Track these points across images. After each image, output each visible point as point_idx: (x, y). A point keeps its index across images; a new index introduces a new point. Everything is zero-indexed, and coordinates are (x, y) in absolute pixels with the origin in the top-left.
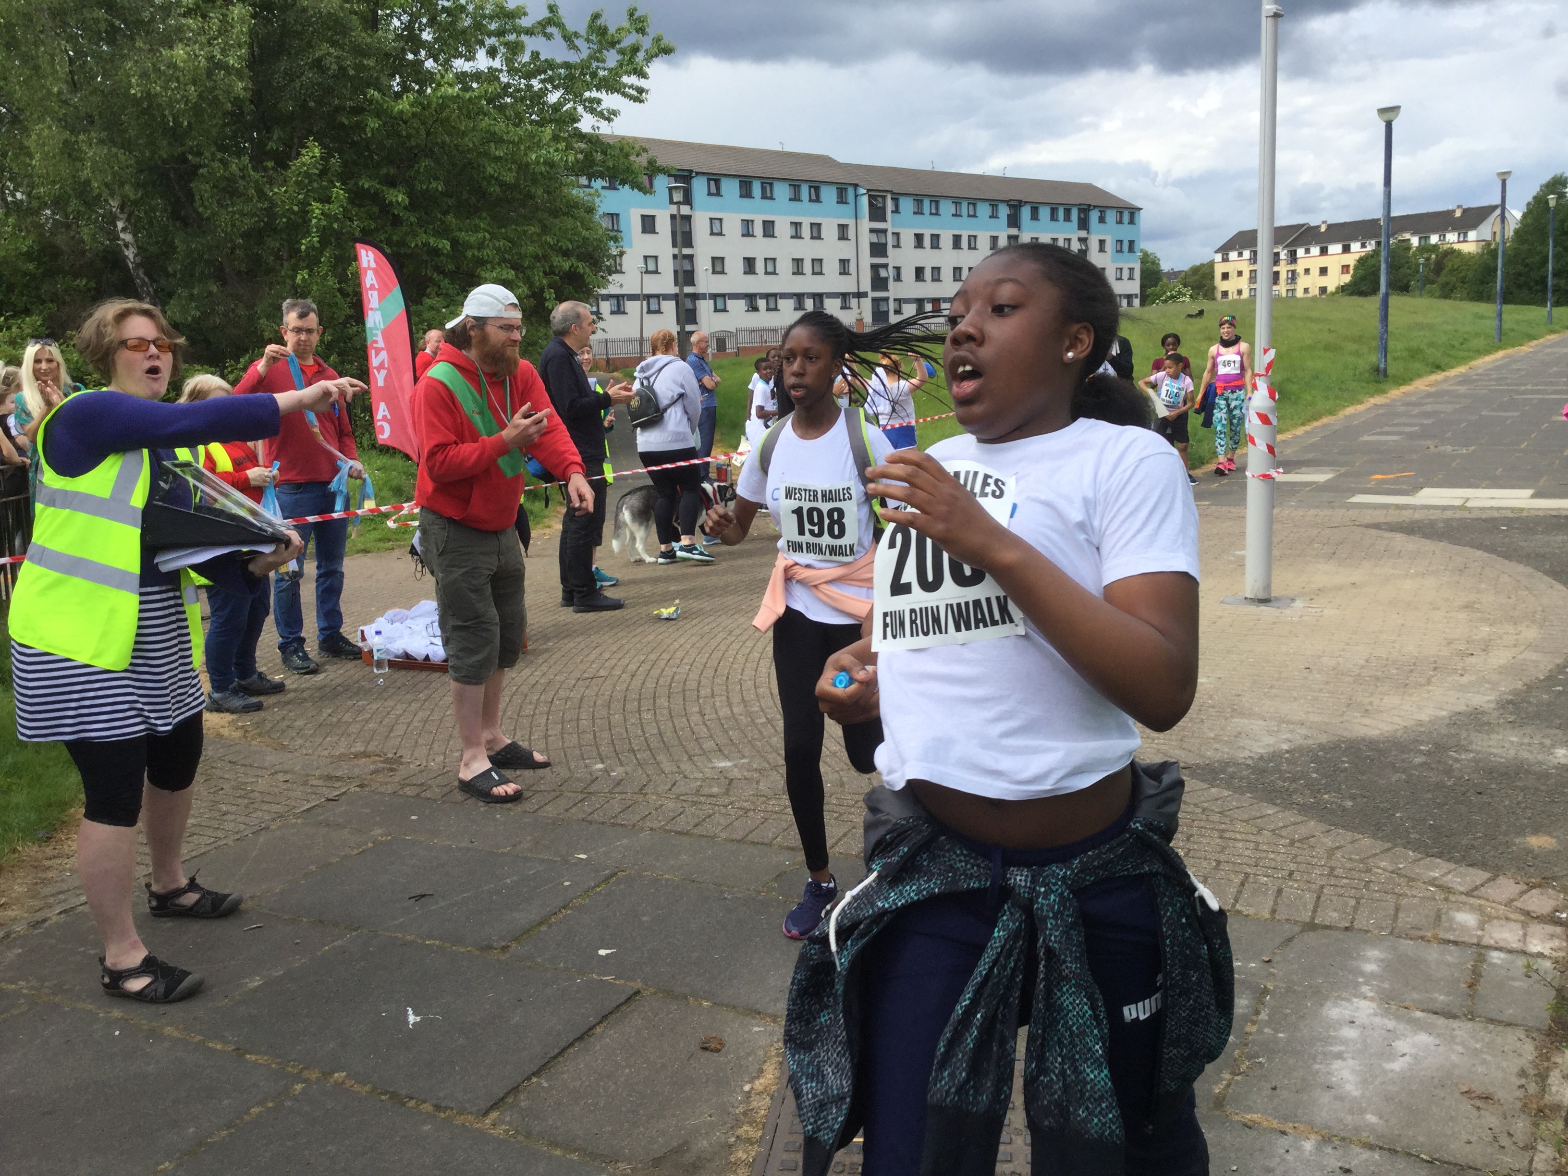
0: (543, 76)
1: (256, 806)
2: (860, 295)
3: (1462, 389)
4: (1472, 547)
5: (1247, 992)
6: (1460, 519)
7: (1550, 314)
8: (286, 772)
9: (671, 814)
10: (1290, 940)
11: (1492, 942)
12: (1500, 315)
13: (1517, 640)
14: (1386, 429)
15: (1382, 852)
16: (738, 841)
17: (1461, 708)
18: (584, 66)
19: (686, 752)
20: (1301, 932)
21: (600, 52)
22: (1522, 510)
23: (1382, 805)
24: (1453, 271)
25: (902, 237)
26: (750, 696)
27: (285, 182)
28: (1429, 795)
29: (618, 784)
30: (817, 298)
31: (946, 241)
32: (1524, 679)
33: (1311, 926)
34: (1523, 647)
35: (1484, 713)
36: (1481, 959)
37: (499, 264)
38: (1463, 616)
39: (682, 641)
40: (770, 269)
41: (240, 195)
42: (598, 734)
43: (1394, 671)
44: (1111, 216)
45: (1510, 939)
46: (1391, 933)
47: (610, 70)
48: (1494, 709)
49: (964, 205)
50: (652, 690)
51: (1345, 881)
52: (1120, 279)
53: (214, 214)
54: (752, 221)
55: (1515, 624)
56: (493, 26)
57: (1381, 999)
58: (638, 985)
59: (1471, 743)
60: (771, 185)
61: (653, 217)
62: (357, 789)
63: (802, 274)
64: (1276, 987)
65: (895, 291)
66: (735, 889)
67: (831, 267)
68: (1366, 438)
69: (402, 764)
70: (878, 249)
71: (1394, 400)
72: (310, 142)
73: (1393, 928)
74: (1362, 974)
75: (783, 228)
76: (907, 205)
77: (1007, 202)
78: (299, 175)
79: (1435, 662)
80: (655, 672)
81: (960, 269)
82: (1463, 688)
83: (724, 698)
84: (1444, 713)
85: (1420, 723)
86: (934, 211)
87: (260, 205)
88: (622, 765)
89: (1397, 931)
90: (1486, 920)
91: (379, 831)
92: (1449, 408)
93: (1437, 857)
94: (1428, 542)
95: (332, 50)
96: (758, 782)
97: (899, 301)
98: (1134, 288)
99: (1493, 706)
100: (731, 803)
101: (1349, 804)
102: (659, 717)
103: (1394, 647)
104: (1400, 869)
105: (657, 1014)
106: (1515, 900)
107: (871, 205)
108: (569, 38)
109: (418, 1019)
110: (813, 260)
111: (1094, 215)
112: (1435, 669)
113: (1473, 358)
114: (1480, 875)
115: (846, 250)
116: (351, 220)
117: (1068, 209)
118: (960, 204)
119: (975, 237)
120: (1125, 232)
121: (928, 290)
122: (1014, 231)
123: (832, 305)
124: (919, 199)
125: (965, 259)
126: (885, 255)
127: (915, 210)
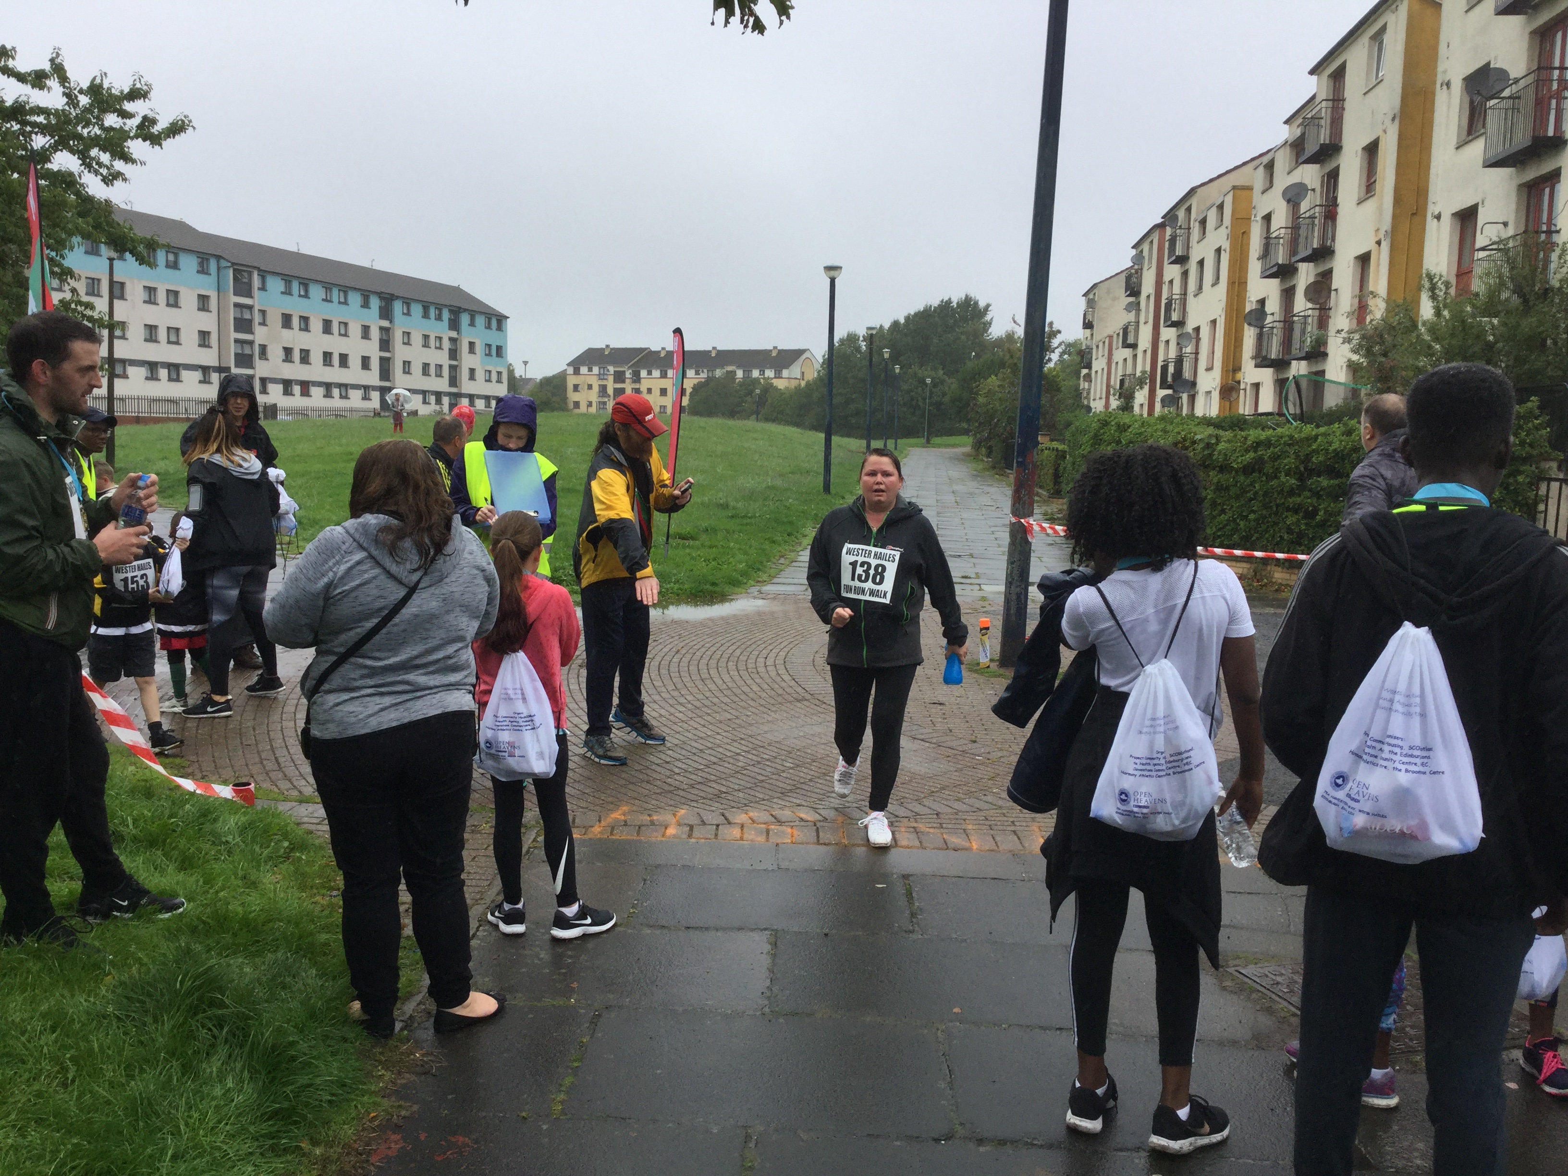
24: (773, 404)
25: (269, 315)
30: (172, 369)
31: (316, 325)
44: (480, 321)
49: (335, 292)
52: (489, 380)
54: (99, 280)
63: (156, 341)
65: (261, 369)
67: (189, 338)
70: (244, 325)
75: (135, 291)
76: (275, 285)
77: (380, 295)
81: (330, 354)
86: (302, 293)
97: (263, 381)
107: (236, 279)
110: (168, 328)
111: (465, 319)
117: (439, 308)
118: (331, 289)
119: (346, 324)
120: (493, 337)
121: (295, 371)
122: (385, 324)
123: (191, 378)
124: (287, 279)
125: (335, 344)
126: (250, 331)
127: (283, 290)
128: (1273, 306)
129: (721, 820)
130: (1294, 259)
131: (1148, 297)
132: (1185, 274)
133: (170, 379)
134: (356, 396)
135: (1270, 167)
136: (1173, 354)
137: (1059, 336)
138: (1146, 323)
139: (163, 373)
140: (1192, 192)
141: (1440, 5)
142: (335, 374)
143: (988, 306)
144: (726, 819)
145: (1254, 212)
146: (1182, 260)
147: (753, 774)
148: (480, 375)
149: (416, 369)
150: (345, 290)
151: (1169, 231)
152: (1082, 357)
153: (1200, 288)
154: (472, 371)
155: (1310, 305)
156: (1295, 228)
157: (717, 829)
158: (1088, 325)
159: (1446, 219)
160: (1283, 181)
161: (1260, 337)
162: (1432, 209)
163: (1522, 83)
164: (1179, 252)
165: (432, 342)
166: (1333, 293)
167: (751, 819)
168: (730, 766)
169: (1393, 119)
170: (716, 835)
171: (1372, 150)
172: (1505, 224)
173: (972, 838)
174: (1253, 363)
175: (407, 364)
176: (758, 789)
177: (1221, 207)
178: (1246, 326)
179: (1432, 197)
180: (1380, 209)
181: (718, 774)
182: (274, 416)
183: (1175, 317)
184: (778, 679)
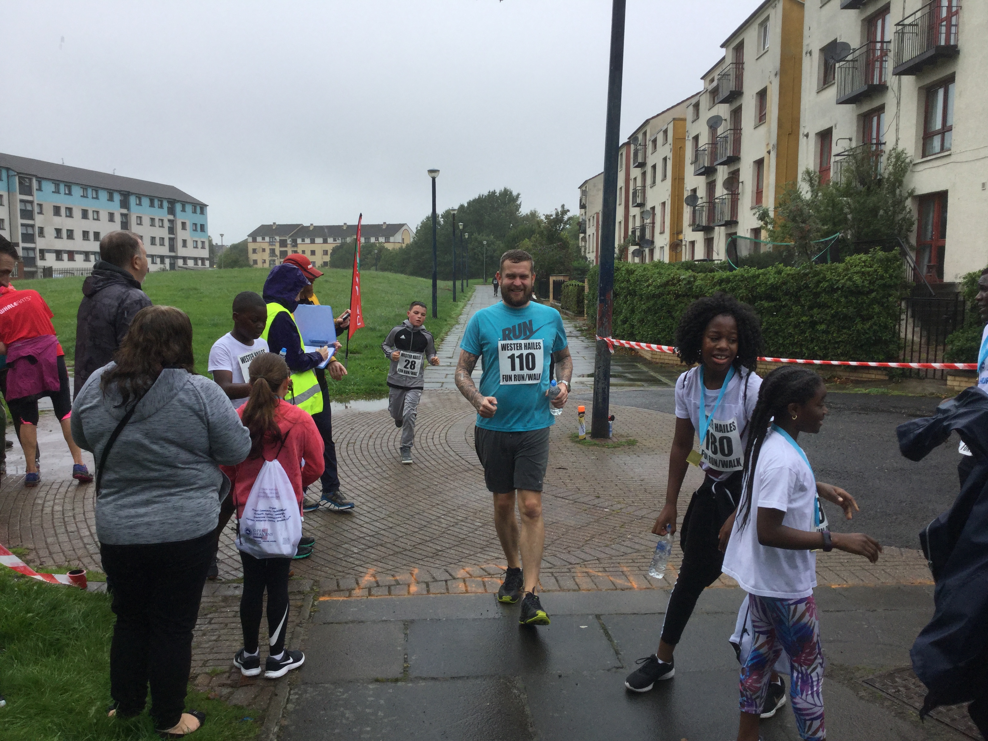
25: (44, 207)
31: (77, 213)
44: (189, 208)
49: (90, 191)
52: (196, 247)
65: (40, 243)
70: (27, 214)
76: (48, 187)
77: (120, 192)
81: (88, 232)
86: (67, 192)
97: (42, 252)
98: (205, 253)
107: (20, 183)
111: (178, 207)
117: (161, 200)
118: (86, 189)
119: (98, 212)
120: (198, 219)
121: (64, 244)
122: (125, 211)
124: (57, 183)
125: (91, 226)
126: (31, 217)
127: (54, 190)
128: (702, 193)
129: (447, 576)
130: (715, 163)
131: (621, 188)
132: (644, 174)
135: (697, 106)
136: (638, 224)
137: (568, 213)
138: (620, 205)
140: (647, 122)
141: (802, 5)
142: (91, 246)
143: (519, 195)
144: (451, 575)
145: (687, 134)
146: (642, 165)
147: (455, 534)
148: (190, 244)
150: (96, 189)
151: (632, 147)
152: (580, 226)
153: (654, 182)
154: (185, 242)
155: (725, 192)
156: (714, 143)
157: (447, 585)
158: (583, 206)
159: (812, 136)
160: (706, 114)
161: (694, 212)
162: (803, 130)
163: (857, 53)
164: (640, 160)
165: (157, 222)
166: (740, 184)
167: (468, 573)
168: (437, 527)
169: (776, 75)
170: (447, 589)
171: (762, 95)
172: (850, 139)
173: (631, 578)
174: (691, 228)
176: (463, 546)
177: (666, 132)
178: (685, 205)
179: (802, 123)
180: (769, 131)
181: (431, 535)
182: (51, 275)
183: (639, 201)
184: (446, 454)
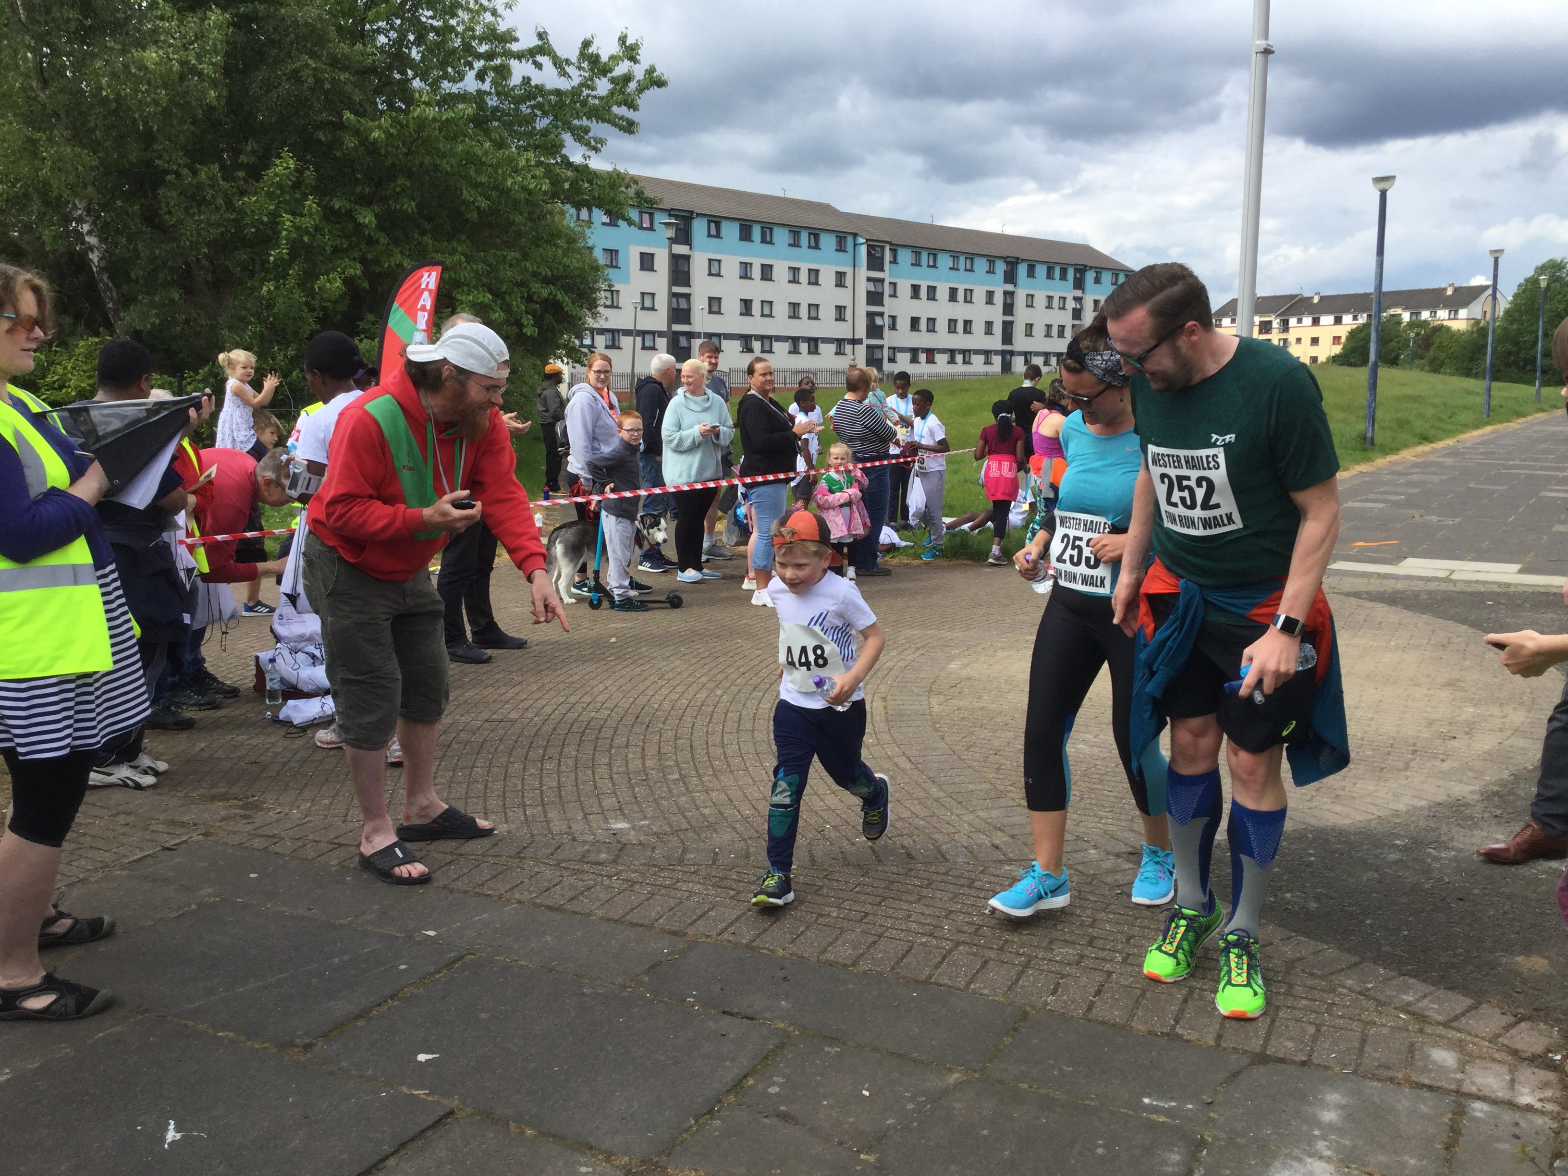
0: (533, 102)
1: (83, 851)
2: (854, 342)
3: (1449, 461)
4: (1456, 621)
5: (1180, 1144)
6: (1444, 592)
7: (1538, 392)
8: (129, 814)
9: (546, 884)
10: (1235, 1075)
11: (1474, 1089)
12: (1489, 390)
13: (1503, 723)
14: (1371, 496)
15: (1349, 968)
16: (615, 921)
17: (1441, 798)
18: (575, 92)
19: (583, 809)
20: (1252, 1063)
21: (591, 79)
22: (1508, 585)
23: (1350, 909)
24: (1440, 348)
25: (899, 287)
26: (667, 749)
27: (256, 193)
28: (1404, 900)
29: (496, 844)
30: (812, 343)
31: (943, 293)
32: (1511, 768)
33: (1262, 1059)
34: (1509, 733)
35: (1467, 805)
36: (1460, 1111)
37: (476, 287)
38: (1444, 694)
39: (608, 683)
40: (766, 311)
41: (210, 203)
42: (490, 785)
43: (1369, 753)
44: (1106, 277)
45: (1495, 1087)
46: (1355, 1072)
47: (601, 98)
48: (1478, 801)
49: (962, 259)
50: (562, 737)
51: (1304, 1002)
53: (180, 222)
54: (751, 264)
55: (1501, 705)
56: (483, 48)
57: (1341, 1161)
58: (454, 1103)
59: (1452, 839)
60: (771, 229)
61: (652, 255)
62: (201, 837)
63: (798, 318)
64: (1215, 1138)
65: (889, 339)
66: (598, 982)
67: (827, 313)
68: (1350, 504)
69: (261, 810)
70: (875, 298)
71: (1380, 469)
72: (285, 152)
73: (1358, 1065)
74: (1319, 1124)
75: (781, 272)
76: (905, 256)
77: (1004, 259)
78: (270, 186)
79: (1414, 745)
80: (571, 716)
81: (955, 321)
82: (1444, 775)
83: (639, 749)
84: (1423, 803)
85: (1397, 814)
86: (931, 263)
87: (228, 215)
88: (507, 822)
89: (1361, 1069)
90: (1467, 1059)
91: (210, 890)
92: (1436, 479)
93: (1411, 976)
94: (1410, 613)
95: (311, 62)
96: (653, 849)
97: (894, 349)
99: (1477, 797)
100: (617, 874)
101: (1313, 905)
102: (563, 768)
103: (1370, 726)
104: (1369, 989)
105: (468, 1144)
106: (1499, 1035)
107: (869, 254)
108: (560, 64)
109: (178, 1136)
110: (809, 305)
111: (1090, 276)
112: (1414, 752)
113: (1462, 432)
114: (1460, 1002)
115: (843, 297)
116: (323, 236)
117: (1064, 268)
118: (958, 258)
119: (971, 291)
121: (922, 340)
122: (1010, 287)
123: (827, 350)
124: (917, 251)
125: (961, 311)
126: (881, 304)
127: (913, 262)
133: (810, 353)
134: (978, 361)
139: (804, 347)
142: (959, 341)
149: (1039, 330)
165: (1056, 303)
175: (1029, 327)
